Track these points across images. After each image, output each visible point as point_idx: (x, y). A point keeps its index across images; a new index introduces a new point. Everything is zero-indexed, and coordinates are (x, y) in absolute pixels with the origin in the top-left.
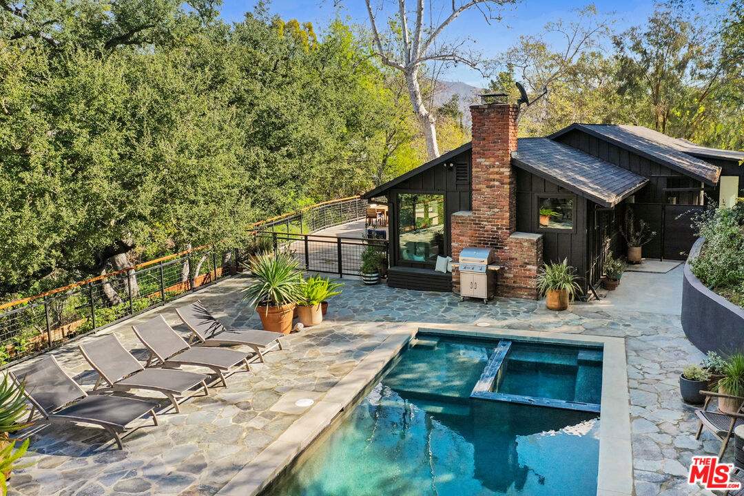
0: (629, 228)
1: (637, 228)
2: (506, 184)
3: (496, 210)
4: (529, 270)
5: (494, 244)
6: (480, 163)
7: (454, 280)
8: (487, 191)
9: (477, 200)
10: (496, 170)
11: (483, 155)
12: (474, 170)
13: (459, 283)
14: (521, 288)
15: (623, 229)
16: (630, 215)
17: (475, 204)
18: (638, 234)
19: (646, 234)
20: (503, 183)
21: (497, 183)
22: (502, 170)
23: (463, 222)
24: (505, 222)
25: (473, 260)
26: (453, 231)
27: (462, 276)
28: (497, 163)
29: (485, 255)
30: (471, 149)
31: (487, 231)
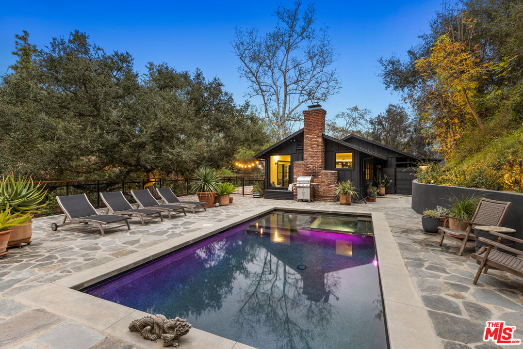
0: (379, 179)
1: (383, 178)
2: (320, 146)
3: (315, 159)
5: (314, 174)
6: (307, 137)
7: (294, 194)
8: (311, 150)
9: (306, 155)
10: (315, 139)
11: (308, 133)
12: (305, 140)
13: (296, 195)
14: (327, 197)
15: (376, 178)
16: (379, 173)
17: (305, 156)
18: (383, 181)
19: (387, 181)
20: (318, 145)
21: (315, 146)
22: (318, 139)
23: (299, 165)
24: (319, 164)
25: (304, 181)
26: (294, 170)
27: (298, 189)
28: (316, 136)
29: (309, 179)
30: (304, 131)
31: (310, 169)
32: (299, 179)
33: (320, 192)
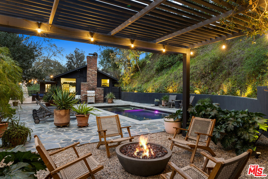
3: (94, 81)
4: (102, 96)
6: (89, 70)
8: (91, 77)
9: (88, 79)
14: (100, 100)
20: (95, 75)
21: (94, 75)
22: (95, 72)
23: (85, 85)
24: (96, 84)
25: (91, 93)
26: (82, 87)
27: (88, 97)
28: (94, 70)
29: (94, 92)
30: (87, 66)
31: (91, 87)
32: (88, 92)
33: (96, 98)
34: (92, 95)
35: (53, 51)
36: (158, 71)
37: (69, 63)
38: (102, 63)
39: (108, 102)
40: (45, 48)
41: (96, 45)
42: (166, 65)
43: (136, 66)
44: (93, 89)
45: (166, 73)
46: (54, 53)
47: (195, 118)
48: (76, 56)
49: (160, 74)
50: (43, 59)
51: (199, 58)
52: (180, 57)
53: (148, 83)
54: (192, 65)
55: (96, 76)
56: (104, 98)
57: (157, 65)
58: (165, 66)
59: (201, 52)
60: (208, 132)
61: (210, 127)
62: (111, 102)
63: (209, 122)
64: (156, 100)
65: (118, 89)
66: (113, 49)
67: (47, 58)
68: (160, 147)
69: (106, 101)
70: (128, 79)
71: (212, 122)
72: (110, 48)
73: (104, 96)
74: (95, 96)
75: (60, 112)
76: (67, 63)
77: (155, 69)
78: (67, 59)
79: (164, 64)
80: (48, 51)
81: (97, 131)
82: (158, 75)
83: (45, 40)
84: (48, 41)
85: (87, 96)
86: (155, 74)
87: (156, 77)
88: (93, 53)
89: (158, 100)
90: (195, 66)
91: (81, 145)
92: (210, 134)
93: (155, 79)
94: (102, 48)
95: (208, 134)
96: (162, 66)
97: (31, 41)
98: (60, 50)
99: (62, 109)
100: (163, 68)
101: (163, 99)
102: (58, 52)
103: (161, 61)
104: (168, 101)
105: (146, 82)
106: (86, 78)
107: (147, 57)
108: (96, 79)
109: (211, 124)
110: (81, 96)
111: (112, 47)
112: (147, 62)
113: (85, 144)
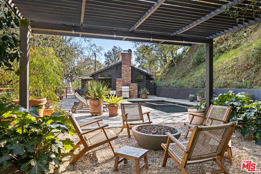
3: (128, 77)
4: (136, 91)
6: (124, 66)
8: (126, 73)
9: (123, 75)
10: (128, 68)
11: (124, 64)
12: (122, 68)
14: (134, 96)
17: (122, 76)
20: (129, 71)
21: (128, 71)
22: (129, 68)
23: (120, 81)
24: (130, 80)
25: (125, 89)
26: (117, 83)
27: (123, 93)
28: (128, 66)
29: (128, 87)
30: (122, 63)
31: (126, 82)
32: (123, 87)
33: (130, 94)
34: (127, 90)
35: (93, 50)
36: (194, 65)
37: (108, 61)
38: (138, 59)
39: (142, 97)
40: (86, 48)
41: (132, 42)
42: (204, 58)
43: (172, 61)
44: (127, 85)
45: (203, 67)
46: (94, 52)
47: (213, 106)
48: (114, 54)
49: (197, 68)
50: (85, 58)
51: (242, 49)
52: (220, 49)
53: (184, 78)
54: (233, 57)
55: (131, 72)
56: (138, 93)
57: (194, 59)
58: (202, 60)
59: (245, 42)
60: (224, 119)
61: (226, 114)
62: (145, 97)
63: (225, 109)
64: (190, 95)
65: (153, 85)
66: (149, 45)
67: (88, 57)
68: (172, 129)
69: (140, 97)
70: (163, 75)
71: (228, 109)
72: (146, 44)
73: (138, 92)
74: (129, 91)
75: (94, 102)
76: (106, 60)
77: (191, 63)
78: (106, 57)
79: (201, 58)
80: (89, 50)
81: (121, 116)
82: (195, 69)
83: (86, 40)
84: (88, 41)
85: (122, 91)
86: (191, 69)
87: (192, 72)
88: (127, 50)
89: (193, 96)
90: (236, 58)
91: (109, 128)
92: (225, 121)
93: (191, 73)
94: (137, 45)
95: (223, 120)
96: (200, 60)
97: (73, 42)
98: (99, 49)
99: (96, 100)
100: (201, 62)
101: (198, 94)
102: (98, 51)
103: (198, 55)
104: (204, 96)
105: (182, 77)
106: (121, 74)
107: (184, 51)
108: (130, 75)
109: (227, 111)
110: (116, 91)
111: (148, 43)
112: (183, 56)
113: (112, 128)
